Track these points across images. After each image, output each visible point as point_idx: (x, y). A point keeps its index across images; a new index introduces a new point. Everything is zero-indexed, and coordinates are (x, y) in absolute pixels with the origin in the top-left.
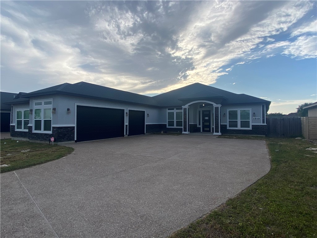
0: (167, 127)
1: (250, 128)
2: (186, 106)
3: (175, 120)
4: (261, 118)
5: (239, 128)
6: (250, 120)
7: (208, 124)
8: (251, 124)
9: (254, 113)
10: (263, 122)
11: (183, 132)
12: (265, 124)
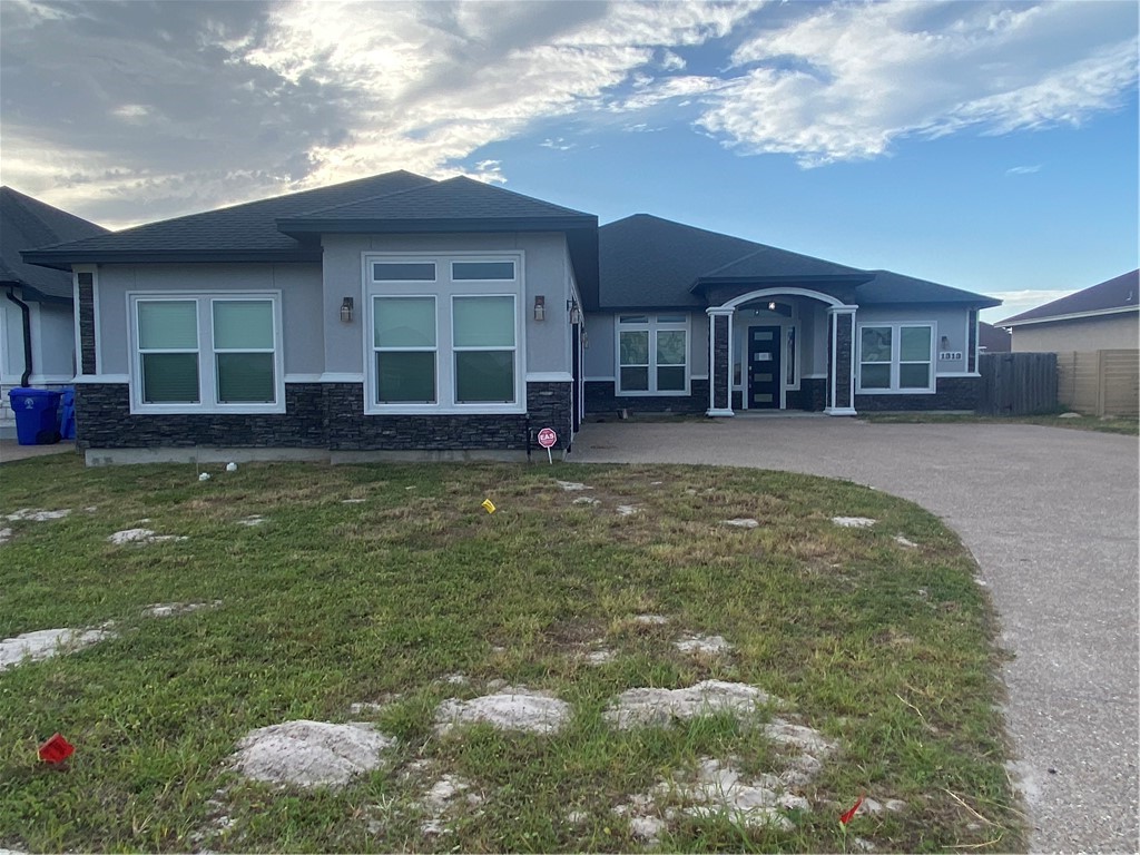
0: (619, 392)
1: (931, 390)
2: (728, 308)
3: (653, 367)
4: (964, 354)
5: (895, 388)
6: (932, 362)
7: (768, 377)
8: (933, 376)
9: (944, 338)
10: (971, 369)
11: (713, 411)
12: (976, 374)
